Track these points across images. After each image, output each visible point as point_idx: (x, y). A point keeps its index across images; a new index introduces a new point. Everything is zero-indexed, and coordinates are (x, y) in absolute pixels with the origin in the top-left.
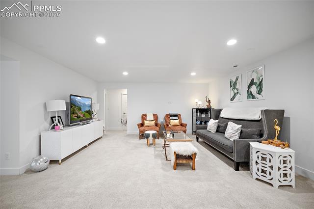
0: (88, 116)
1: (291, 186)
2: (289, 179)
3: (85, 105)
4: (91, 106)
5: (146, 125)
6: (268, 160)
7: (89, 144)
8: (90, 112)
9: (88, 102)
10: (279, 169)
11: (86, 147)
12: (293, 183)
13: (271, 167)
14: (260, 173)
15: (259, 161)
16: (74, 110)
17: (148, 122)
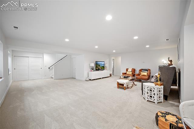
0: (103, 68)
1: (161, 102)
2: (161, 99)
3: (101, 64)
4: (104, 65)
5: (127, 74)
6: (153, 91)
7: (102, 78)
8: (104, 67)
9: (103, 63)
10: (158, 94)
11: (101, 78)
12: (162, 101)
13: (154, 94)
14: (149, 98)
15: (149, 92)
16: (97, 66)
17: (128, 72)
